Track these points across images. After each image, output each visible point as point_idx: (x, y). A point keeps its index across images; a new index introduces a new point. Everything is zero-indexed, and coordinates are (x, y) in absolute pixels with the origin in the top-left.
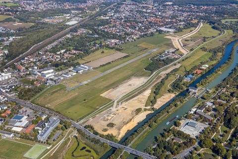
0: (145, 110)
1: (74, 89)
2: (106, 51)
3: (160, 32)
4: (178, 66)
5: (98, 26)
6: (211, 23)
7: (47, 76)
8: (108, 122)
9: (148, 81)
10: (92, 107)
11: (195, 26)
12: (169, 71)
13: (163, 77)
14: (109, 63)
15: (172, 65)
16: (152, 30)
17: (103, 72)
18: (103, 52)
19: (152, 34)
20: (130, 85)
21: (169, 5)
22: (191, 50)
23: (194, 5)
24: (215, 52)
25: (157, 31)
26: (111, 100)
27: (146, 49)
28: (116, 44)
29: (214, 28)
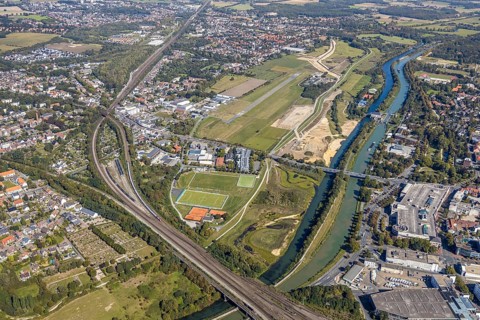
0: (336, 138)
1: (233, 122)
2: (235, 77)
3: (287, 52)
4: (339, 92)
5: (197, 46)
6: (345, 39)
7: (187, 108)
8: (303, 151)
9: (316, 109)
10: (271, 139)
11: (327, 43)
12: (332, 97)
13: (331, 104)
14: (252, 91)
15: (332, 91)
16: (274, 51)
17: (253, 100)
18: (232, 79)
19: (279, 56)
20: (297, 114)
21: (273, 16)
22: (343, 73)
23: (308, 16)
24: (373, 74)
25: (282, 51)
26: (288, 131)
27: (284, 74)
28: (241, 69)
29: (352, 45)
